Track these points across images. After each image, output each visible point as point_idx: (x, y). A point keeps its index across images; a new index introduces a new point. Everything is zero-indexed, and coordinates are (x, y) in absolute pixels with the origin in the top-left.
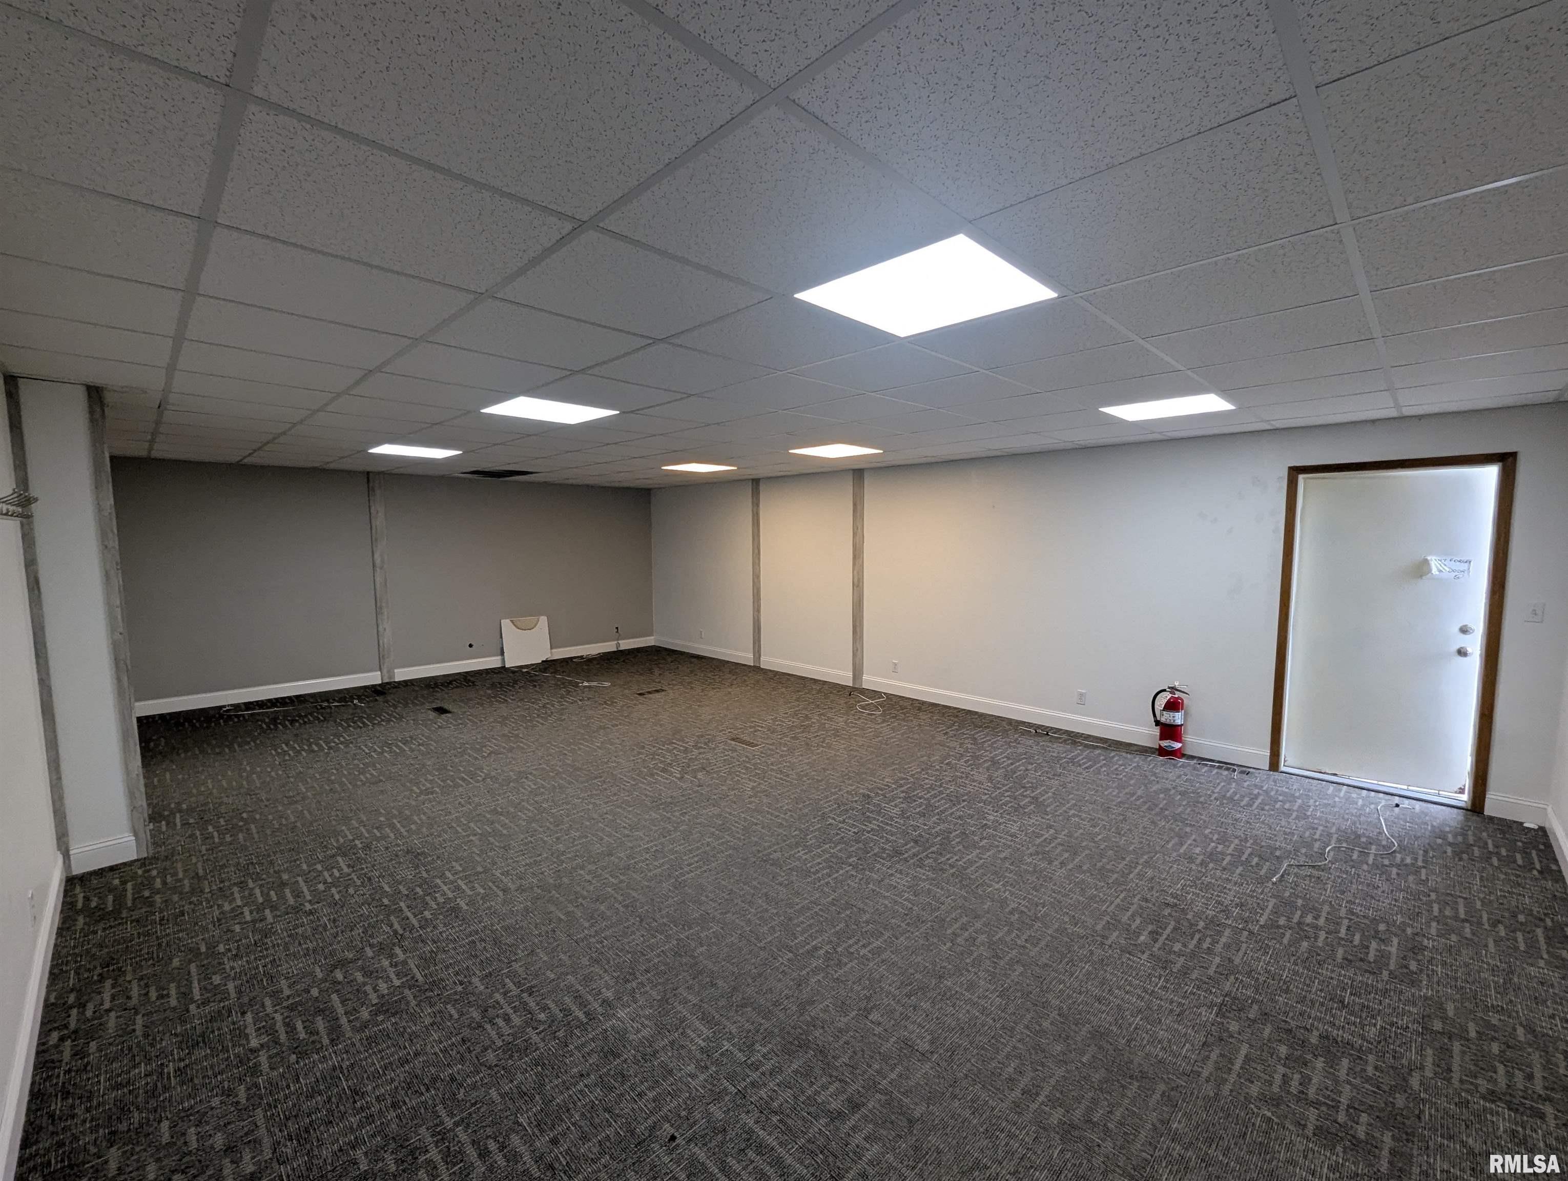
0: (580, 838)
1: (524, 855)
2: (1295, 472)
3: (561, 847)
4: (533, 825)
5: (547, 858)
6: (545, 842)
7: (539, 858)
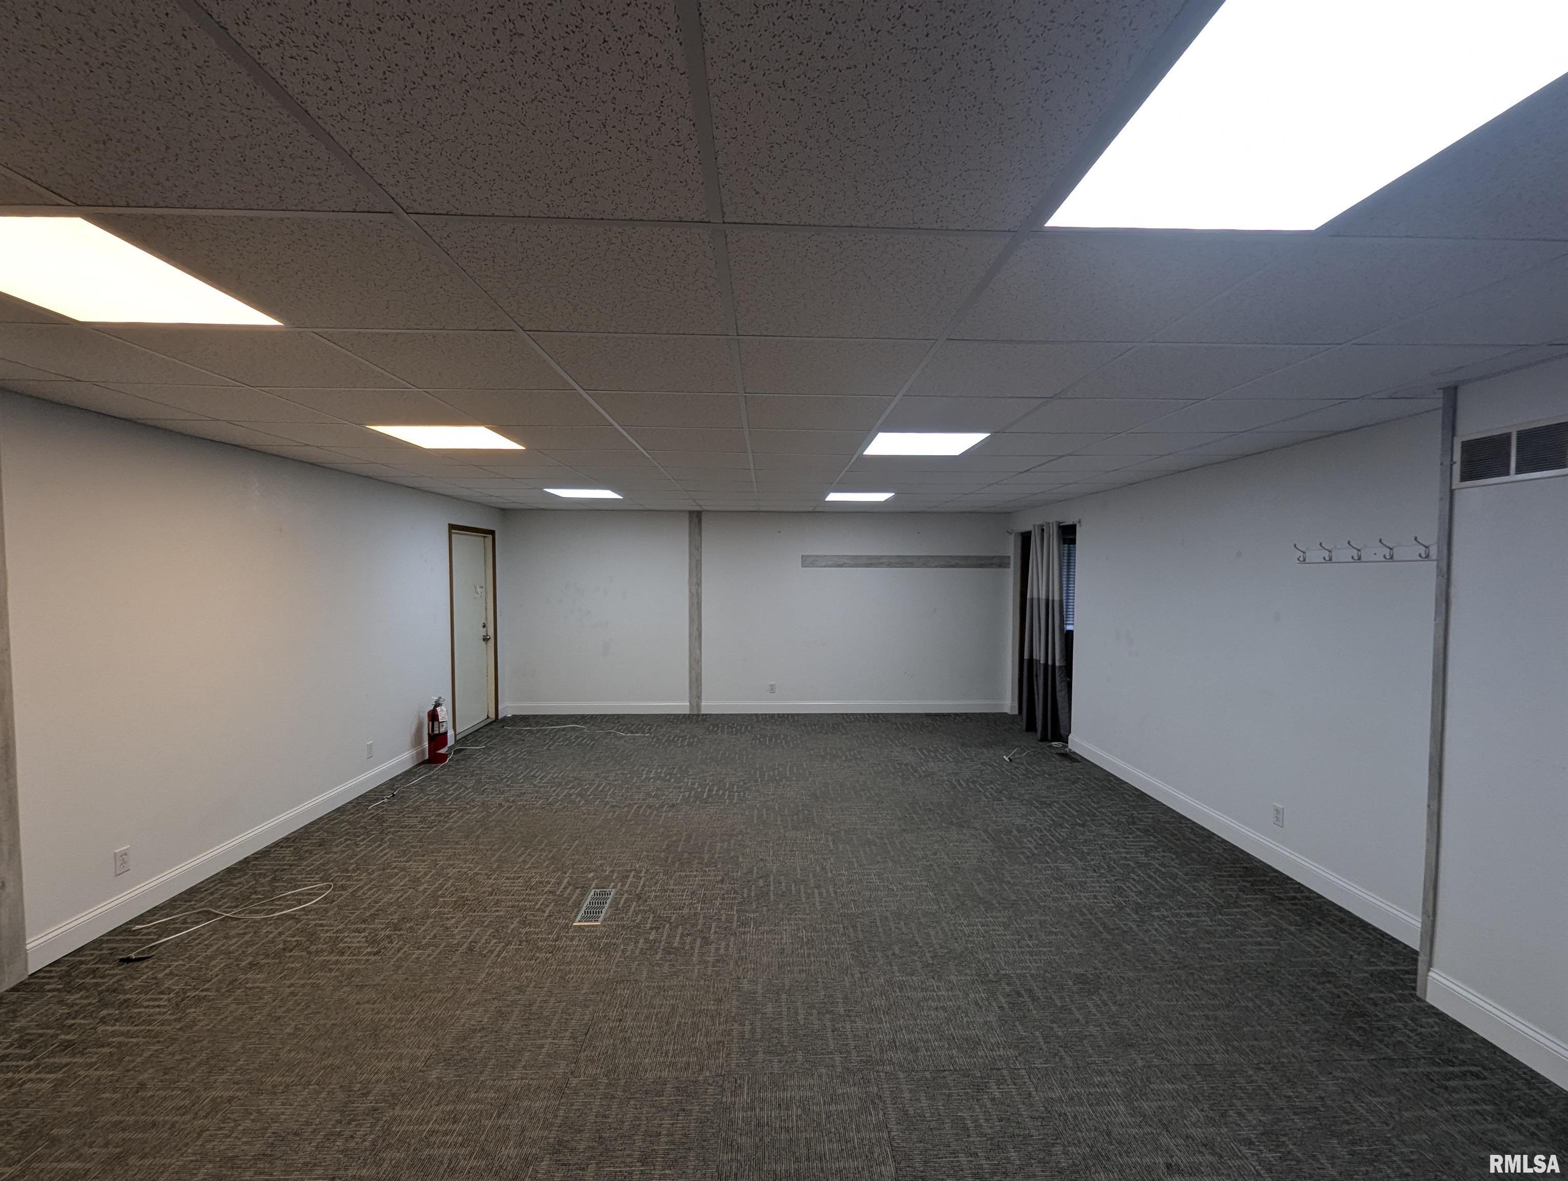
0: (916, 849)
1: (968, 850)
2: (452, 527)
3: (936, 846)
4: (951, 874)
5: (950, 842)
6: (948, 854)
7: (956, 844)
